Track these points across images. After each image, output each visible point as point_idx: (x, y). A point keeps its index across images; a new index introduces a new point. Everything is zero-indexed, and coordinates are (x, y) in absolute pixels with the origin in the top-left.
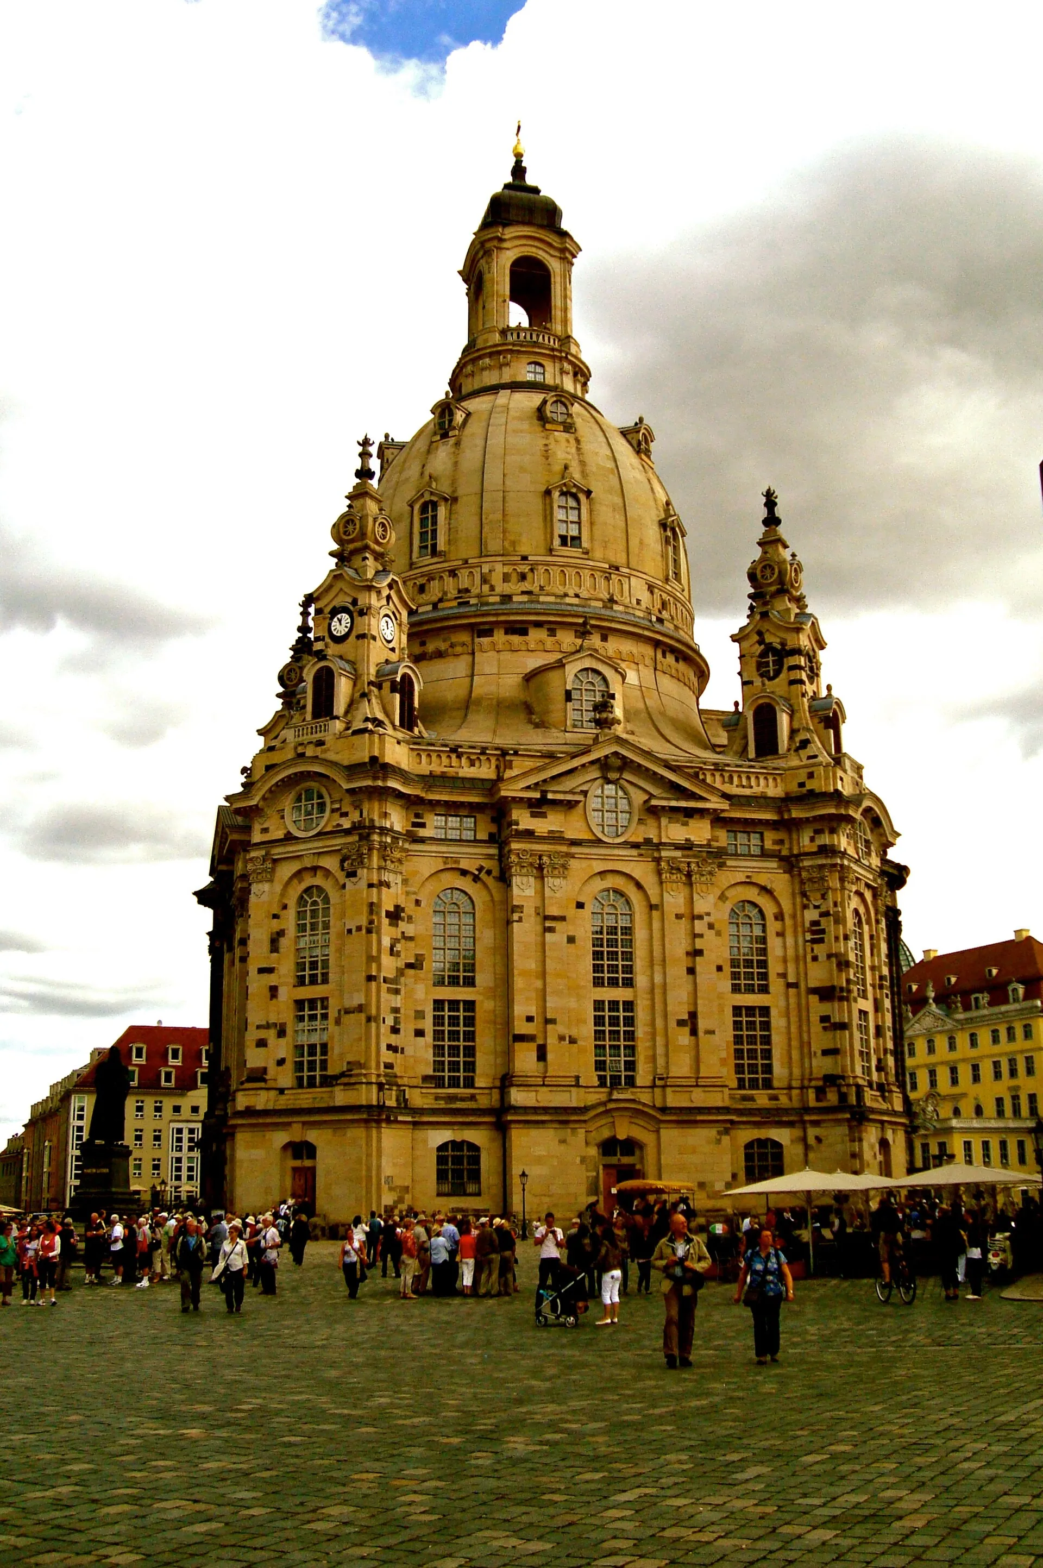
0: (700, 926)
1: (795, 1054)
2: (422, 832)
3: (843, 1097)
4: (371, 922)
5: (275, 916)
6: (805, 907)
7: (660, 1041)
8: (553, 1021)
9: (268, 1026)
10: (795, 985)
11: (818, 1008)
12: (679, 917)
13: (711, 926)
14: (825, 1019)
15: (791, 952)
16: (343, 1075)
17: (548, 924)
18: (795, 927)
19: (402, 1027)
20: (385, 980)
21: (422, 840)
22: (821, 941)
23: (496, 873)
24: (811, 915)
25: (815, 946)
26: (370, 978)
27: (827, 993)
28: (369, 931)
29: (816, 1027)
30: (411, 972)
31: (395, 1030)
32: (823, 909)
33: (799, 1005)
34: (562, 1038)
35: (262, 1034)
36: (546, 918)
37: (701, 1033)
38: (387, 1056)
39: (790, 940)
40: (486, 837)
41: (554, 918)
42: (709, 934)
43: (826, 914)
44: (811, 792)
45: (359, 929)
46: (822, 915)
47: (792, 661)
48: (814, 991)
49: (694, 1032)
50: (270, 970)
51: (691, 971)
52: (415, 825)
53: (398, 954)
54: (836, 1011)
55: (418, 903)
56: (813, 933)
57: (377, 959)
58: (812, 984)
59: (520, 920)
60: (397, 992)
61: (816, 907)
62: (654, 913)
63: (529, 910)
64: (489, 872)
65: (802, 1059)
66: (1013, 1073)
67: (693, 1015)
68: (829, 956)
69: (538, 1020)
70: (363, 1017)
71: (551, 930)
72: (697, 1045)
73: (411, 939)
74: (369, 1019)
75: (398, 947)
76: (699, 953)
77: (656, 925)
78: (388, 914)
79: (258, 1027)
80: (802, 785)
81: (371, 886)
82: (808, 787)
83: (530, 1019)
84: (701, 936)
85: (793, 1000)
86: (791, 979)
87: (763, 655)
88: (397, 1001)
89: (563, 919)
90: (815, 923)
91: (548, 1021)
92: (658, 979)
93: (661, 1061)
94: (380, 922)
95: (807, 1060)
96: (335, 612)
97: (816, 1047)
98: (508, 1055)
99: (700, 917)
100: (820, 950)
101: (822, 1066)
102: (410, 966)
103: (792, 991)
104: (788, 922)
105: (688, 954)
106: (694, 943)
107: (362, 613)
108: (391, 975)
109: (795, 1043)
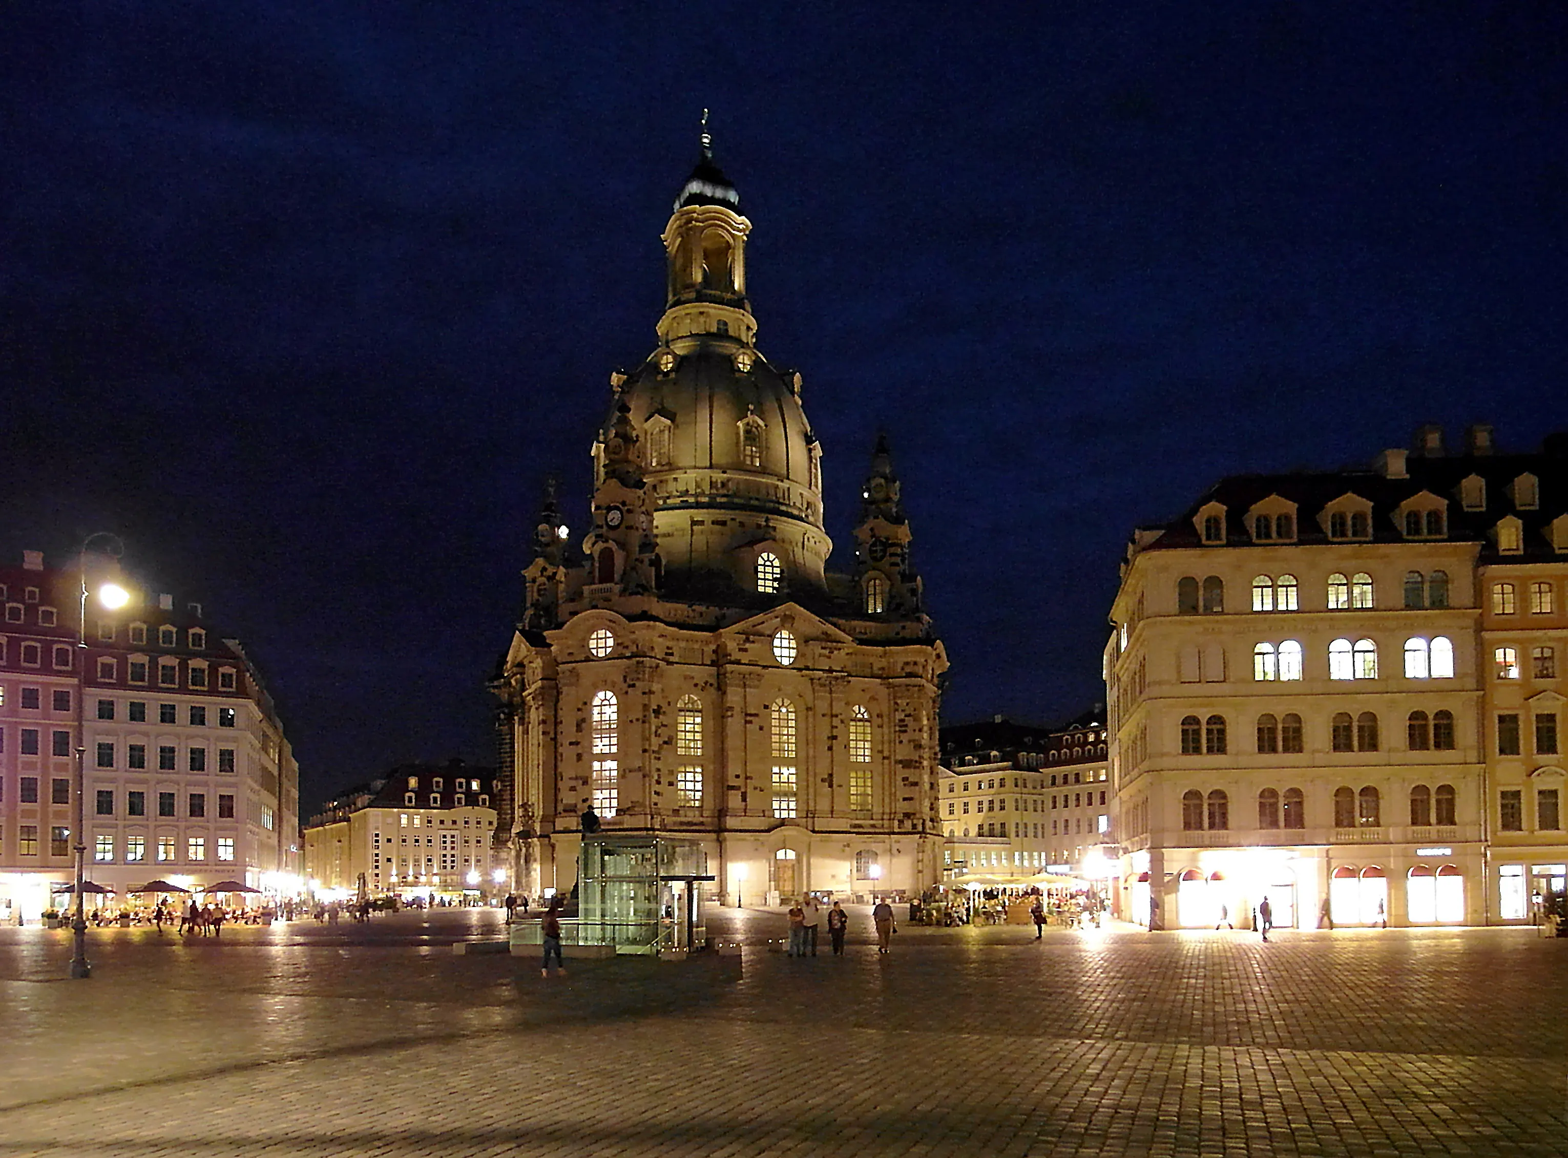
0: (836, 722)
1: (887, 800)
2: (671, 659)
3: (914, 826)
4: (645, 716)
5: (579, 710)
6: (897, 710)
7: (811, 790)
8: (751, 778)
9: (576, 778)
10: (888, 758)
11: (901, 772)
12: (823, 715)
13: (842, 722)
14: (905, 779)
15: (886, 738)
16: (628, 809)
17: (748, 718)
18: (889, 722)
19: (662, 780)
20: (654, 752)
21: (672, 663)
22: (905, 731)
23: (716, 685)
24: (900, 715)
25: (901, 734)
26: (645, 751)
27: (907, 764)
28: (644, 722)
29: (900, 783)
30: (665, 746)
31: (658, 782)
32: (907, 712)
33: (890, 769)
34: (755, 788)
35: (573, 783)
36: (747, 715)
37: (835, 786)
38: (655, 798)
39: (886, 730)
40: (709, 663)
41: (751, 715)
42: (841, 726)
43: (909, 715)
44: (903, 638)
45: (638, 720)
46: (906, 716)
47: (892, 550)
48: (900, 762)
49: (831, 786)
50: (577, 743)
51: (830, 748)
52: (667, 654)
53: (659, 736)
54: (913, 776)
55: (669, 703)
56: (900, 726)
57: (649, 739)
58: (899, 758)
59: (732, 716)
60: (659, 759)
61: (903, 711)
62: (810, 713)
63: (737, 709)
64: (711, 685)
65: (890, 804)
66: (991, 809)
67: (831, 775)
68: (910, 741)
69: (742, 776)
70: (640, 774)
71: (751, 722)
72: (833, 793)
73: (665, 726)
74: (644, 776)
75: (659, 731)
76: (835, 738)
77: (811, 720)
78: (654, 710)
79: (570, 779)
80: (898, 634)
81: (644, 693)
82: (901, 635)
83: (738, 776)
84: (836, 727)
85: (886, 766)
86: (886, 754)
87: (874, 545)
88: (659, 765)
89: (756, 715)
90: (902, 720)
91: (747, 778)
92: (811, 753)
93: (812, 804)
94: (650, 715)
95: (893, 804)
96: (609, 509)
97: (900, 796)
98: (723, 798)
99: (837, 716)
100: (905, 738)
101: (903, 807)
102: (665, 743)
103: (886, 761)
104: (886, 719)
105: (829, 738)
106: (832, 732)
107: (629, 511)
108: (656, 749)
109: (887, 793)
